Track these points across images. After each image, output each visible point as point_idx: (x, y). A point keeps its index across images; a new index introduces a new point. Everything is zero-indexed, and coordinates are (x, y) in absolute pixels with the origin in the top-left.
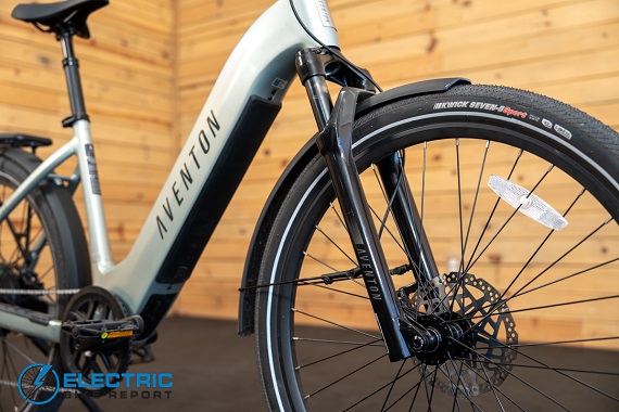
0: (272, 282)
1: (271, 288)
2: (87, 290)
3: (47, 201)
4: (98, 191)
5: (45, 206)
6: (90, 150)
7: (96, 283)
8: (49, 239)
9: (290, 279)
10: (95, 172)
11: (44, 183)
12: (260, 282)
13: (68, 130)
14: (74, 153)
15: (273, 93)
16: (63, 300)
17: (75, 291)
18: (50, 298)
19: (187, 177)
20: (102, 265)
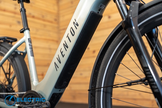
0: (102, 86)
1: (102, 89)
2: (29, 92)
3: (15, 60)
4: (33, 55)
5: (14, 62)
6: (30, 40)
7: (32, 89)
8: (16, 75)
9: (110, 85)
10: (31, 48)
11: (13, 53)
12: (97, 87)
13: (22, 34)
14: (24, 42)
15: (99, 10)
16: (21, 96)
17: (25, 93)
18: (17, 96)
19: (66, 46)
20: (34, 82)
